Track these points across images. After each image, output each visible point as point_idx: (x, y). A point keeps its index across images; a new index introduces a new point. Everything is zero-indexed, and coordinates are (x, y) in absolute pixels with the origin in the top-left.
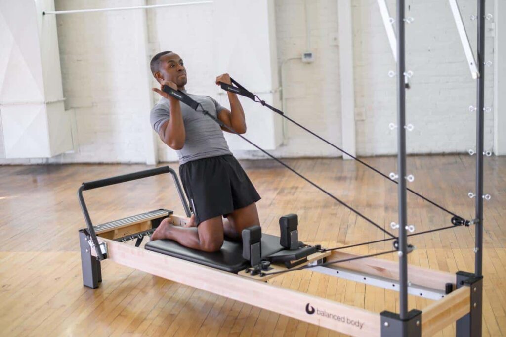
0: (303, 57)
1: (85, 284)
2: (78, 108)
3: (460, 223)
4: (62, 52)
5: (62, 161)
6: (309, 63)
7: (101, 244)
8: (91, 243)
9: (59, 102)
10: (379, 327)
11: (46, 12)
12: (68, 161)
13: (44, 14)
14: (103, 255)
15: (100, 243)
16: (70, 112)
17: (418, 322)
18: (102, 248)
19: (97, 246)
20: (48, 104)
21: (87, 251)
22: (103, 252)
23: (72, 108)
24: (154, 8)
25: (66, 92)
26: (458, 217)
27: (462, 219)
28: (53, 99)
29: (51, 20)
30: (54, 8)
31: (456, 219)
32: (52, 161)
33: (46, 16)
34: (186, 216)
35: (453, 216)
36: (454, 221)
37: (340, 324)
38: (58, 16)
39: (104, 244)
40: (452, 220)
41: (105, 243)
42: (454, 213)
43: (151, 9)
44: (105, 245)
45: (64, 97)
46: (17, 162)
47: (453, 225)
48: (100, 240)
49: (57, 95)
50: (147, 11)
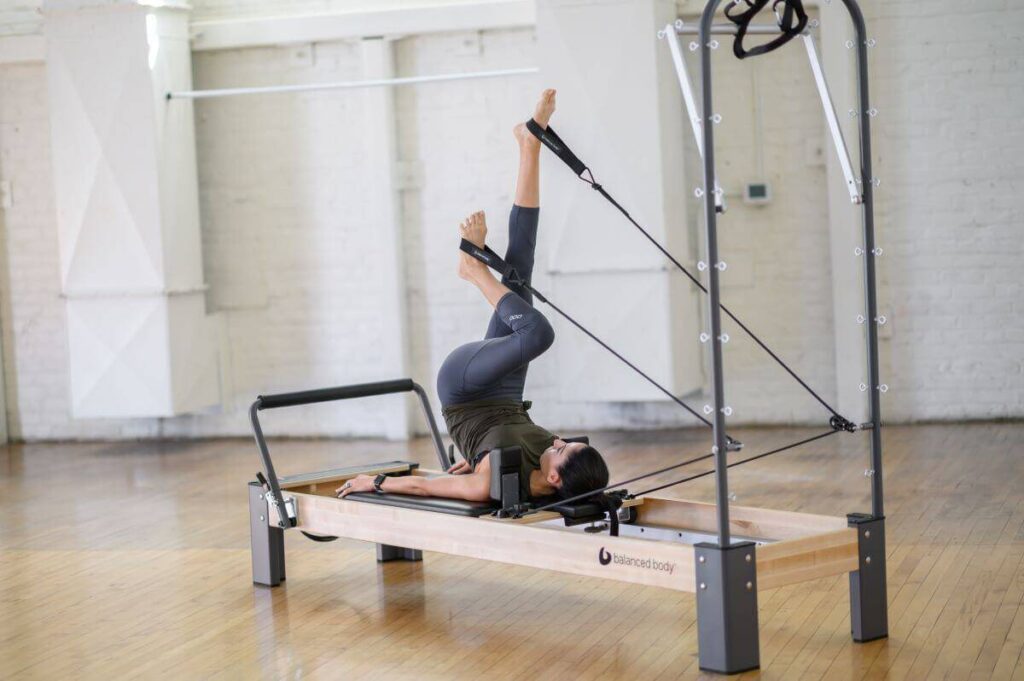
0: (746, 192)
1: (257, 581)
2: (235, 309)
3: (841, 426)
4: (204, 182)
5: (195, 430)
6: (761, 207)
7: (288, 502)
8: (270, 498)
9: (193, 293)
10: (692, 565)
11: (174, 94)
12: (208, 430)
13: (169, 97)
14: (291, 519)
15: (285, 500)
16: (217, 319)
17: (748, 557)
18: (289, 507)
19: (281, 505)
20: (172, 295)
21: (262, 517)
22: (291, 514)
23: (220, 309)
24: (415, 83)
25: (209, 271)
26: (839, 417)
27: (844, 420)
28: (182, 286)
29: (183, 111)
30: (189, 86)
31: (836, 421)
32: (171, 430)
33: (172, 101)
34: (441, 468)
35: (832, 414)
36: (833, 424)
37: (645, 572)
38: (198, 103)
39: (291, 500)
40: (831, 419)
41: (294, 498)
42: (835, 409)
43: (404, 85)
44: (295, 502)
45: (206, 280)
46: (93, 434)
47: (830, 431)
48: (286, 496)
49: (191, 278)
50: (396, 92)
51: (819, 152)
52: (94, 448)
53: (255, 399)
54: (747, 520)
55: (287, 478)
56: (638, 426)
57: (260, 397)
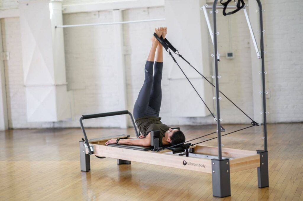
0: (227, 55)
1: (82, 170)
2: (76, 90)
3: (255, 124)
4: (66, 52)
5: (64, 125)
6: (231, 59)
8: (86, 146)
9: (63, 85)
10: (211, 165)
11: (57, 26)
12: (68, 125)
13: (56, 27)
14: (92, 152)
15: (90, 146)
16: (70, 93)
17: (227, 163)
18: (91, 148)
19: (89, 147)
20: (57, 86)
21: (83, 151)
22: (92, 150)
23: (71, 90)
24: (128, 23)
25: (68, 79)
27: (256, 123)
28: (60, 83)
29: (60, 31)
30: (62, 24)
31: (253, 123)
32: (57, 126)
35: (252, 121)
36: (252, 124)
37: (197, 167)
38: (64, 29)
39: (92, 146)
40: (252, 122)
42: (253, 120)
43: (125, 24)
45: (67, 81)
46: (34, 127)
47: (252, 125)
48: (90, 145)
49: (63, 80)
50: (123, 25)
51: (248, 43)
52: (34, 131)
53: (81, 116)
54: (227, 152)
55: (91, 140)
56: (195, 124)
57: (83, 116)
